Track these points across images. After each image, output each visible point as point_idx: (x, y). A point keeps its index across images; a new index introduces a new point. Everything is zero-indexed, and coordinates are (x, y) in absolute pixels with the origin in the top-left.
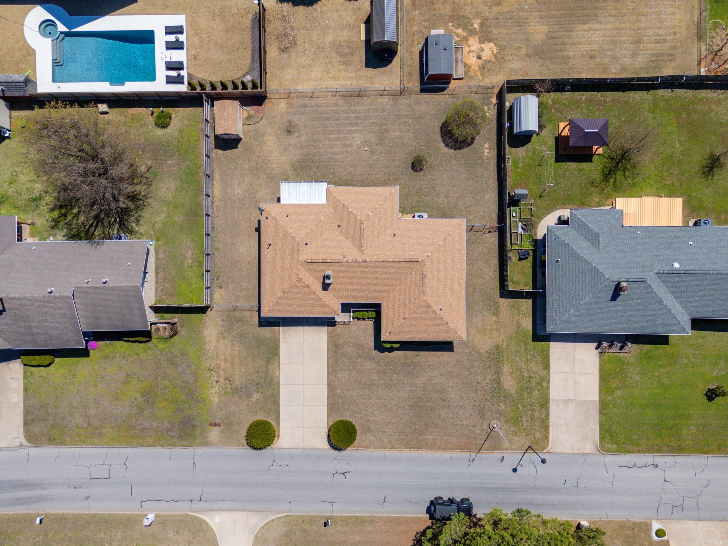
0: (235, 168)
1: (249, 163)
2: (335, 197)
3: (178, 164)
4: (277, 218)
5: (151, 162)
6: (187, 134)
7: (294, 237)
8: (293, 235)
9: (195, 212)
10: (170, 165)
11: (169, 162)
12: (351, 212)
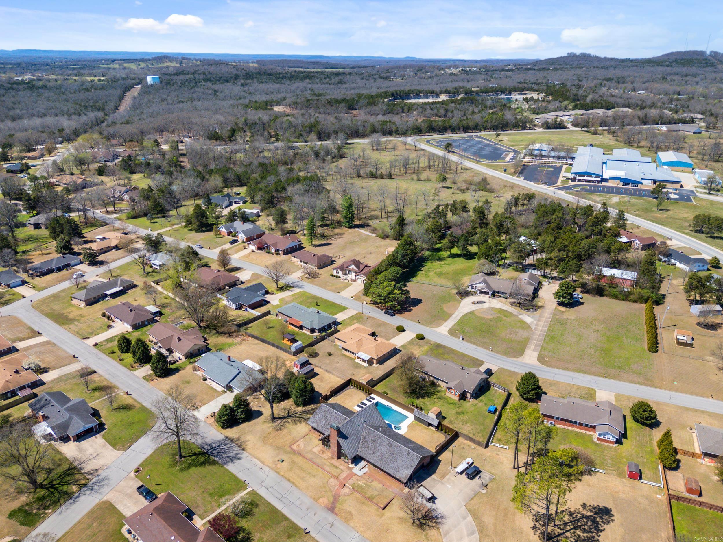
2: (356, 350)
8: (374, 347)
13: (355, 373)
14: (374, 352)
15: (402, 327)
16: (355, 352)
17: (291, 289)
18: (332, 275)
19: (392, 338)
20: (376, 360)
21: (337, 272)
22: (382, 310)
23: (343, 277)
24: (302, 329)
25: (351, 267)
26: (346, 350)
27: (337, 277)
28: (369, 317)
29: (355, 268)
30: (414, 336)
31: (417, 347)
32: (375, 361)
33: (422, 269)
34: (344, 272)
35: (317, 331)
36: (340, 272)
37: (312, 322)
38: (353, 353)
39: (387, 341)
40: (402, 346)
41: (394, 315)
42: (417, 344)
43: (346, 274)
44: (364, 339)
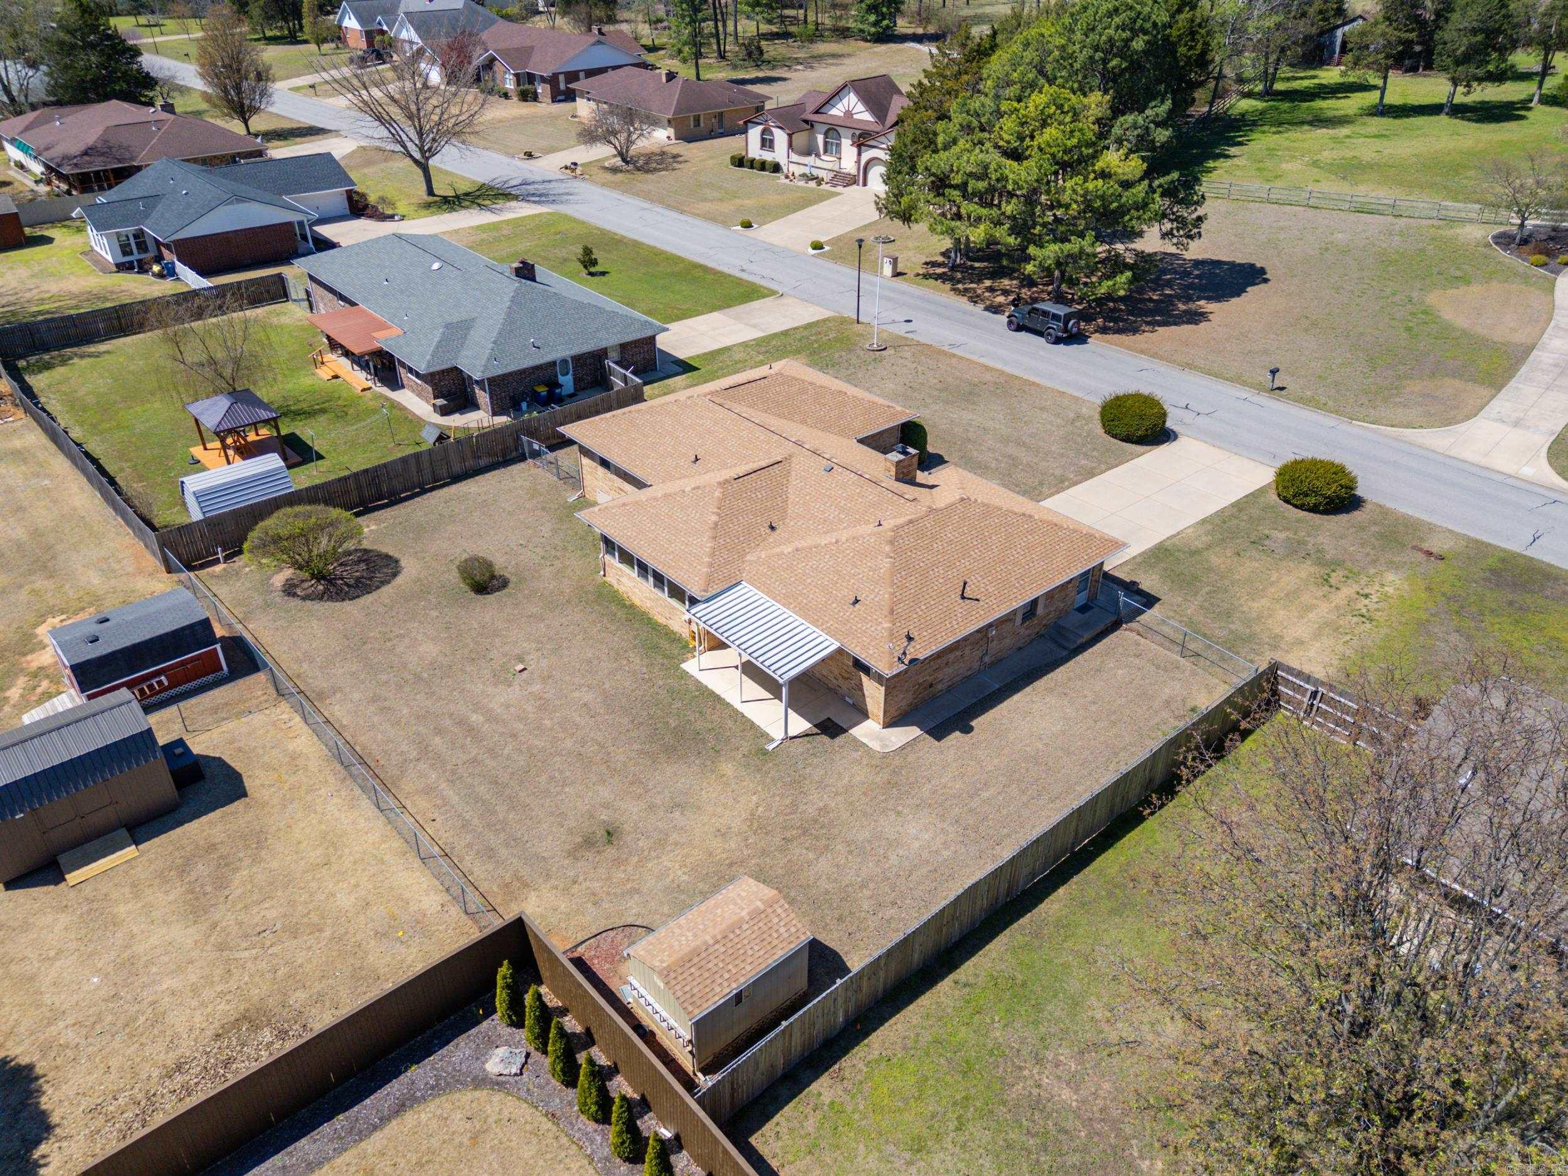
0: (863, 886)
1: (809, 863)
2: (711, 565)
3: (1039, 1061)
4: (886, 611)
5: (1145, 1165)
6: (908, 1117)
7: (891, 543)
8: (888, 548)
9: (1111, 895)
10: (1074, 1083)
11: (1066, 1094)
12: (719, 515)
13: (630, 812)
14: (878, 595)
15: (1150, 402)
16: (693, 588)
17: (500, 204)
18: (740, 162)
19: (1061, 484)
20: (891, 685)
21: (767, 143)
22: (995, 309)
23: (795, 165)
24: (394, 383)
25: (837, 111)
26: (627, 558)
27: (763, 166)
28: (898, 344)
29: (863, 115)
30: (1264, 476)
31: (1307, 570)
32: (874, 695)
33: (1233, 151)
34: (800, 139)
35: (483, 397)
36: (780, 137)
37: (458, 331)
38: (677, 592)
39: (1019, 503)
40: (1160, 555)
41: (1078, 338)
42: (1296, 550)
43: (809, 151)
44: (803, 467)
